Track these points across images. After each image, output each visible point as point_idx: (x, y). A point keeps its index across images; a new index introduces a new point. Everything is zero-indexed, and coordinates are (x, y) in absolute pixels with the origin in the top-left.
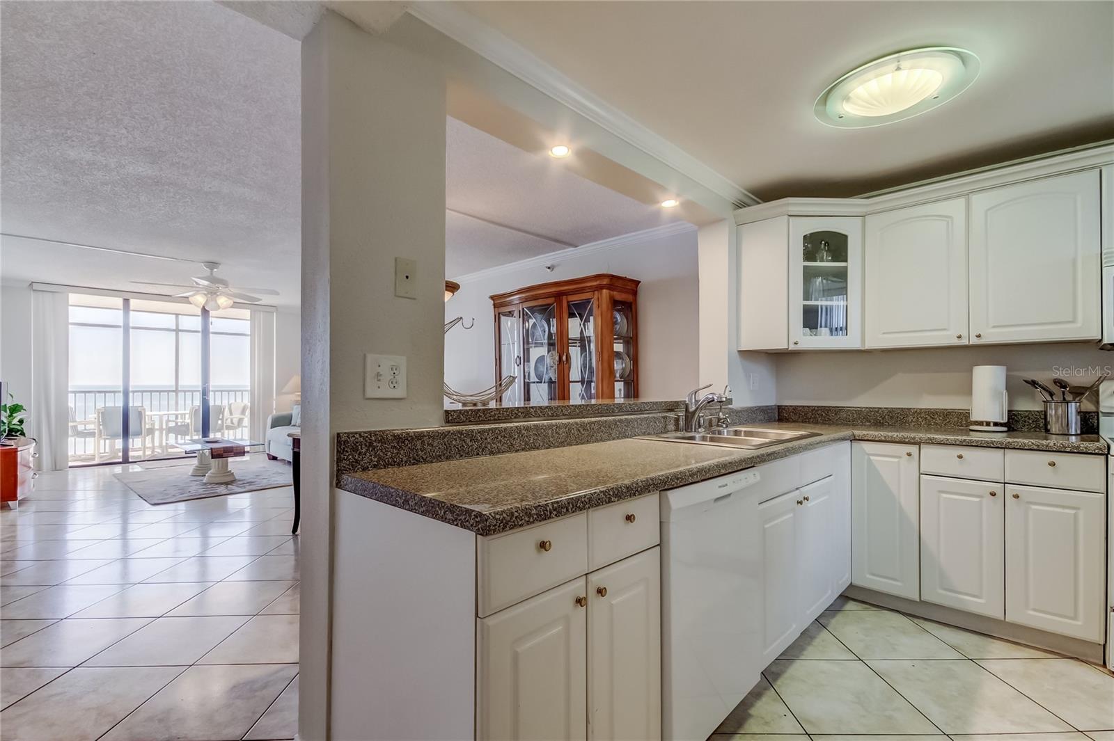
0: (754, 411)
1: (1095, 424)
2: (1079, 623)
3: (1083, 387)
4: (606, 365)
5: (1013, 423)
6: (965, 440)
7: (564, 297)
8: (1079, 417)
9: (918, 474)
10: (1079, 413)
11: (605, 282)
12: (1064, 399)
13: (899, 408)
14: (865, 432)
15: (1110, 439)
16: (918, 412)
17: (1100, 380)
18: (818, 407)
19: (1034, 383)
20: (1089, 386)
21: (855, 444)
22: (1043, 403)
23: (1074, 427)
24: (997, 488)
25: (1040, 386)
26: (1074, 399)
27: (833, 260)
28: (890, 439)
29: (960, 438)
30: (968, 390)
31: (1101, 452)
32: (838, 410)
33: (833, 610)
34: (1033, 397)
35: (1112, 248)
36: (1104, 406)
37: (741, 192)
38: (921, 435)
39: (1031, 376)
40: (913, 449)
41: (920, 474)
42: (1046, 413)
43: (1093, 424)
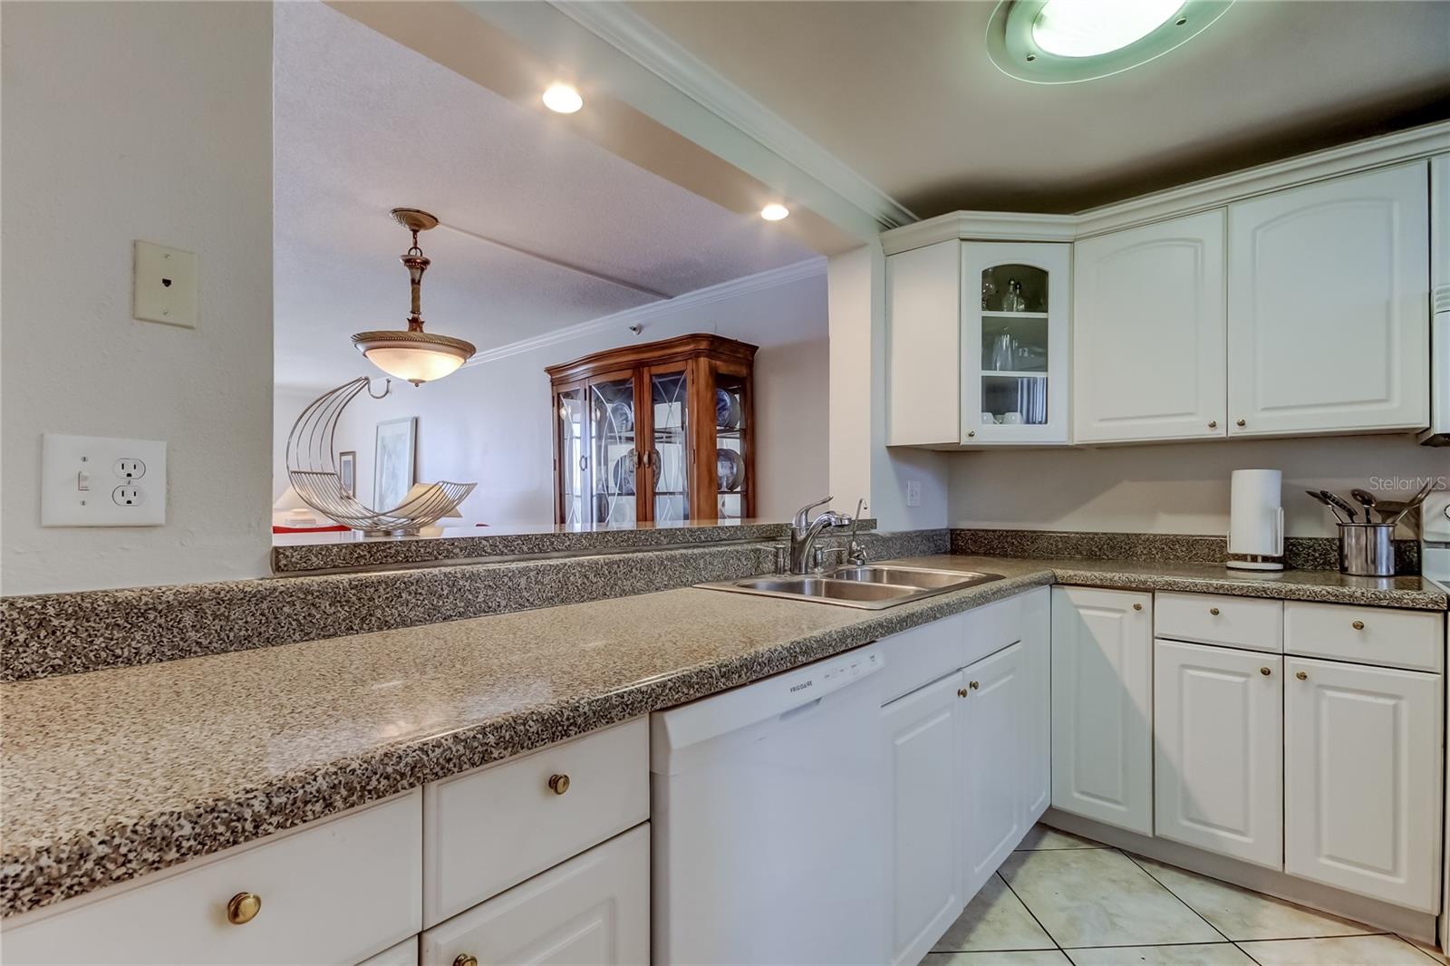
0: (911, 538)
1: (1415, 560)
2: (1401, 881)
3: (1397, 503)
4: (704, 468)
5: (1293, 557)
6: (1222, 586)
7: (646, 369)
8: (1392, 548)
9: (1151, 639)
10: (1393, 542)
11: (704, 345)
12: (1369, 521)
13: (1123, 534)
14: (1071, 573)
15: (1440, 582)
16: (1151, 541)
17: (1426, 491)
18: (1007, 531)
19: (1324, 497)
20: (1407, 502)
21: (1057, 591)
22: (1337, 527)
23: (1385, 564)
24: (1272, 662)
25: (1333, 501)
26: (1384, 521)
27: (1027, 309)
28: (1108, 583)
29: (1214, 582)
30: (1223, 507)
31: (1436, 607)
32: (1035, 536)
33: (1024, 851)
34: (1320, 518)
35: (1447, 284)
36: (1428, 532)
37: (892, 204)
38: (1155, 578)
39: (1318, 486)
40: (1143, 599)
41: (1154, 638)
42: (1341, 540)
43: (1412, 561)
